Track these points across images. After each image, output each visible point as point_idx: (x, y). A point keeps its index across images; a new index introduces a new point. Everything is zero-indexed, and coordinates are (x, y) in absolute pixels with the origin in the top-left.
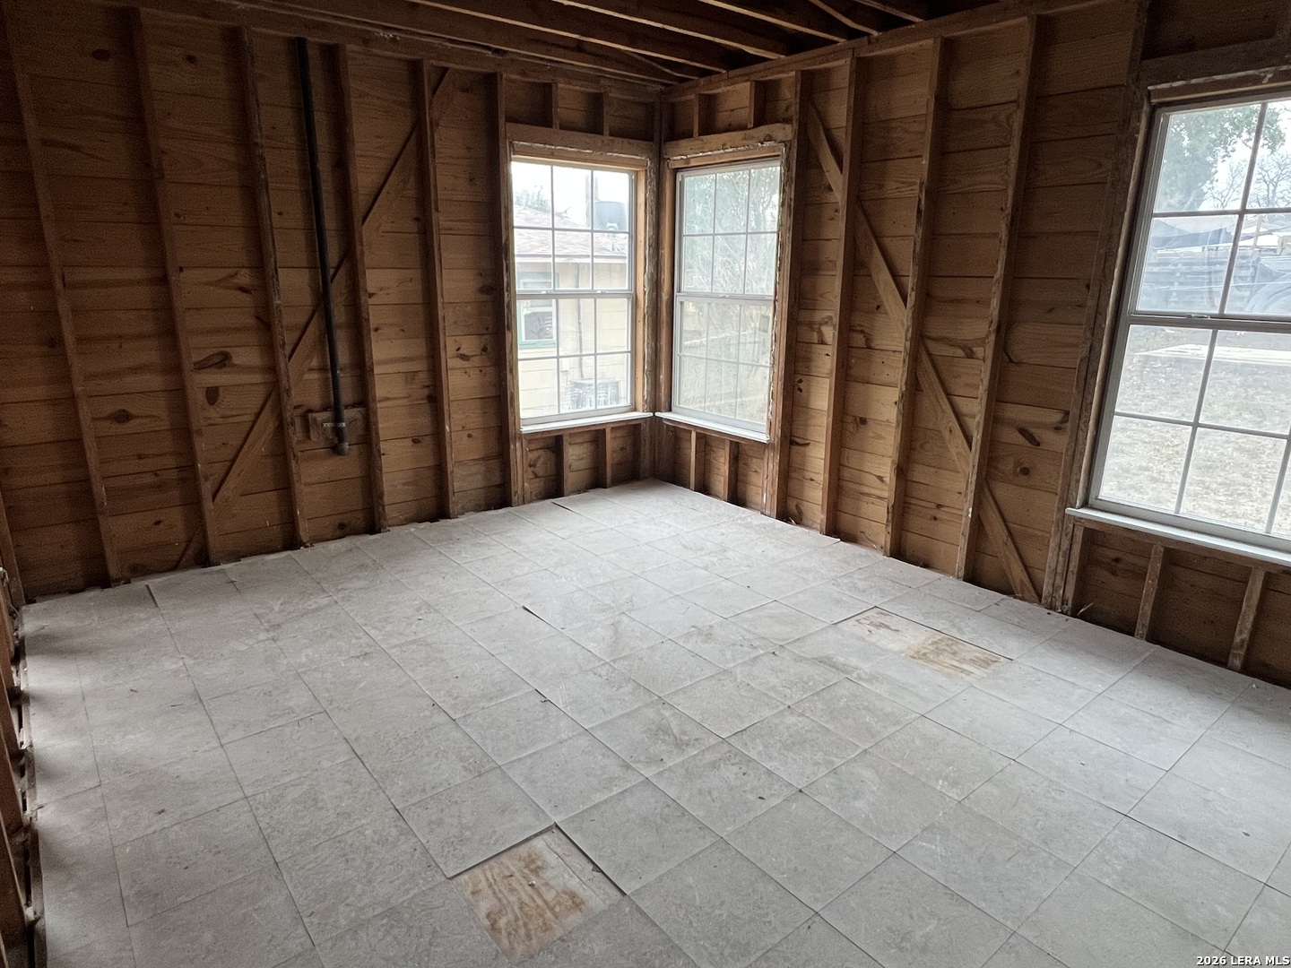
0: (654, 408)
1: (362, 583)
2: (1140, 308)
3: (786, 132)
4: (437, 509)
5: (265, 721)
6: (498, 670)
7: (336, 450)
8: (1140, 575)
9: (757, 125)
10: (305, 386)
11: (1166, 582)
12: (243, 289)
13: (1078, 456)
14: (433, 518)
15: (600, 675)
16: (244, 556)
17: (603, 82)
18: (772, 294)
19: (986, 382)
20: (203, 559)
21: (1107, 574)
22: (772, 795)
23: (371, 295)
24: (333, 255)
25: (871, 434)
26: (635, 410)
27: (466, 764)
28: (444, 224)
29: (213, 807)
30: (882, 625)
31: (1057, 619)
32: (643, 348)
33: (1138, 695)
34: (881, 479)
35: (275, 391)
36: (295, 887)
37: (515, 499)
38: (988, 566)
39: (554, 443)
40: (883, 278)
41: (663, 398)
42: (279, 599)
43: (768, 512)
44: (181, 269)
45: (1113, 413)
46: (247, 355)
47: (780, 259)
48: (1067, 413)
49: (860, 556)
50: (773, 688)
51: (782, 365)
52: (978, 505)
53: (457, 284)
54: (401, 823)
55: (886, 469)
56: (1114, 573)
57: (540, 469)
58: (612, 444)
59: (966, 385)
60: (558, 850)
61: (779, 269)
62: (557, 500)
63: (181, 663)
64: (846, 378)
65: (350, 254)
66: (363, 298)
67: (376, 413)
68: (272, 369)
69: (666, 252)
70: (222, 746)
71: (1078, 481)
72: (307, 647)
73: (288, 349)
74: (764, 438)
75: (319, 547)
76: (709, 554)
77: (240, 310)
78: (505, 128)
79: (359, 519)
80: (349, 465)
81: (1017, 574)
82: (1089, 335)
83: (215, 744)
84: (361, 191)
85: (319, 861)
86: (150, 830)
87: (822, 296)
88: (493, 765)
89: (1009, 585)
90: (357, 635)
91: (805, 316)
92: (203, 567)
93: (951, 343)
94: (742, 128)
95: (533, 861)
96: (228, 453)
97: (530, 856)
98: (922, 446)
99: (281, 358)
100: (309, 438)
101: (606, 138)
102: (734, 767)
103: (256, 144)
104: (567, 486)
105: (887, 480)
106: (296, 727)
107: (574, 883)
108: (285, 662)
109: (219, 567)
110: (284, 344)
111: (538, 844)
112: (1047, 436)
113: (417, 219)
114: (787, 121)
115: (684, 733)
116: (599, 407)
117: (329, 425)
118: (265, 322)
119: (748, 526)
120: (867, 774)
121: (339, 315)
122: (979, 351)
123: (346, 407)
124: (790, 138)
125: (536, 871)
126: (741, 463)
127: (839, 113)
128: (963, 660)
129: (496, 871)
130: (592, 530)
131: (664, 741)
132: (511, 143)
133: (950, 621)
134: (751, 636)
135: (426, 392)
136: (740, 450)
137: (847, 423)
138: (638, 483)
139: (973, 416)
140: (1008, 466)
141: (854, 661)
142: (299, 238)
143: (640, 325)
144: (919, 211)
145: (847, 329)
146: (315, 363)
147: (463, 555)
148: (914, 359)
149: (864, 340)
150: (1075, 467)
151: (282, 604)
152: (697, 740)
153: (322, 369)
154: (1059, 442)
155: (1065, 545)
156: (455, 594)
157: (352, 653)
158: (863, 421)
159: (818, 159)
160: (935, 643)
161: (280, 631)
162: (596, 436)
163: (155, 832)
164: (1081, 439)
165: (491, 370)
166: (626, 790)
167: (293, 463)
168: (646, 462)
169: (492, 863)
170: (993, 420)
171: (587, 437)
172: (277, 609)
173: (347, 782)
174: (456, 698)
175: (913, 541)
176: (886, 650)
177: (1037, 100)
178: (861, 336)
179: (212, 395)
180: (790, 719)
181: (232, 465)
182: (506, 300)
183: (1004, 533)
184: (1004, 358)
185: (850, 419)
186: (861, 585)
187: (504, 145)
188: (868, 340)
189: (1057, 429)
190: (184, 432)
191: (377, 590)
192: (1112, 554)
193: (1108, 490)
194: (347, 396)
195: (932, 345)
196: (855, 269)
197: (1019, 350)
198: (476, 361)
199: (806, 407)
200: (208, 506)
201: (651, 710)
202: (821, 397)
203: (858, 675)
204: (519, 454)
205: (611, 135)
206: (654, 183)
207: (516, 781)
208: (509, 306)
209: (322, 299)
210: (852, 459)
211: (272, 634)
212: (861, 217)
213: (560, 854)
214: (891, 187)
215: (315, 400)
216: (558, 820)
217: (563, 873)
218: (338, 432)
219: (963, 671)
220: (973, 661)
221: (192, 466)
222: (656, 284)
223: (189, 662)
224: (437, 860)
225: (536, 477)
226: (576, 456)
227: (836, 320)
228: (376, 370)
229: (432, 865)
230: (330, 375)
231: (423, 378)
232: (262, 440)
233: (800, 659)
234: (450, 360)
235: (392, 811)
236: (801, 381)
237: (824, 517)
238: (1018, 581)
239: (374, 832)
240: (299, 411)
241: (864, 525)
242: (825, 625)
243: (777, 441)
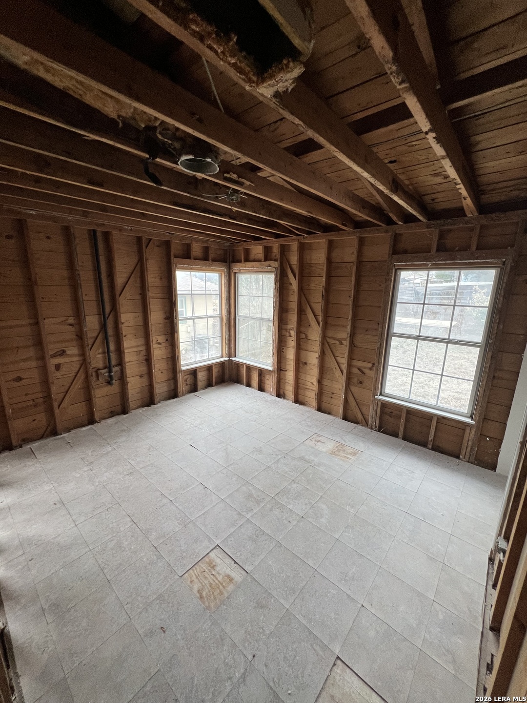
0: (230, 356)
1: (124, 438)
2: (395, 331)
3: (276, 264)
4: (150, 401)
5: (93, 511)
6: (185, 475)
7: (109, 383)
8: (400, 418)
9: (264, 261)
10: (97, 359)
11: (407, 420)
12: (71, 325)
13: (378, 379)
14: (148, 405)
15: (224, 474)
16: (72, 429)
17: (209, 243)
18: (272, 318)
19: (347, 354)
20: (54, 433)
21: (389, 417)
22: (293, 520)
23: (123, 323)
24: (108, 309)
25: (308, 368)
26: (222, 357)
27: (179, 521)
28: (151, 295)
29: (77, 557)
30: (319, 441)
31: (374, 433)
32: (225, 336)
33: (403, 462)
34: (312, 383)
35: (85, 363)
36: (118, 592)
37: (179, 394)
38: (350, 414)
39: (194, 372)
40: (311, 316)
41: (233, 353)
42: (90, 449)
43: (273, 394)
44: (44, 319)
45: (388, 365)
46: (73, 350)
47: (275, 307)
48: (374, 364)
49: (307, 411)
50: (286, 472)
51: (277, 343)
52: (346, 394)
53: (156, 316)
54: (157, 553)
55: (315, 380)
56: (391, 417)
57: (188, 382)
58: (215, 371)
59: (341, 353)
60: (220, 556)
61: (274, 310)
62: (195, 393)
63: (52, 486)
64: (299, 348)
65: (114, 308)
66: (120, 325)
67: (125, 368)
68: (83, 354)
69: (232, 301)
70: (76, 526)
71: (378, 387)
72: (106, 472)
73: (90, 346)
74: (271, 368)
75: (103, 422)
76: (255, 414)
77: (69, 332)
78: (174, 260)
79: (119, 409)
80: (115, 388)
81: (360, 417)
82: (380, 340)
83: (73, 525)
84: (119, 284)
85: (127, 577)
86: (50, 573)
87: (289, 320)
88: (189, 520)
89: (357, 420)
90: (125, 464)
91: (284, 326)
92: (54, 436)
93: (335, 339)
94: (260, 261)
95: (211, 563)
96: (64, 389)
97: (210, 560)
98: (326, 373)
99: (87, 350)
100: (98, 380)
101: (211, 262)
102: (278, 510)
103: (77, 270)
104: (199, 387)
105: (315, 384)
106: (107, 512)
107: (228, 571)
108: (97, 480)
109: (62, 436)
110: (88, 345)
111: (212, 555)
112: (367, 371)
113: (141, 294)
114: (276, 260)
115: (258, 496)
116: (210, 357)
117: (107, 374)
118: (80, 337)
119: (267, 401)
120: (324, 506)
121: (110, 332)
122: (344, 342)
123: (113, 367)
124: (277, 266)
125: (213, 567)
126: (262, 376)
127: (294, 259)
128: (347, 454)
129: (198, 570)
130: (211, 407)
131: (251, 501)
132: (176, 265)
133: (341, 437)
134: (275, 450)
135: (145, 358)
136: (262, 372)
137: (300, 364)
138: (225, 384)
139: (343, 364)
140: (355, 380)
141: (312, 458)
142: (94, 304)
143: (224, 327)
144: (323, 295)
145: (299, 332)
146: (100, 351)
147: (163, 422)
148: (323, 344)
149: (305, 336)
150: (377, 382)
151: (92, 452)
152: (263, 499)
153: (104, 353)
154: (371, 374)
155: (375, 408)
156: (163, 440)
157: (125, 473)
158: (306, 364)
159: (286, 273)
160: (337, 447)
161: (92, 465)
162: (209, 368)
163: (53, 574)
164: (379, 373)
165: (169, 348)
166: (241, 525)
167: (92, 391)
168: (227, 376)
169: (196, 566)
170: (350, 365)
171: (206, 369)
172: (90, 454)
173: (132, 536)
174: (170, 490)
175: (324, 405)
176: (322, 452)
177: (360, 263)
178: (304, 335)
179: (58, 367)
180: (294, 486)
181: (66, 394)
182: (175, 322)
183: (355, 403)
184: (352, 346)
185: (301, 363)
186: (309, 424)
187: (173, 266)
188: (306, 336)
189: (370, 369)
190: (46, 383)
191: (131, 441)
192: (390, 410)
193: (388, 389)
194: (114, 362)
195: (328, 339)
196: (301, 312)
197: (357, 343)
198: (164, 345)
199: (285, 358)
200: (57, 411)
201: (245, 487)
202: (291, 354)
203: (314, 463)
204: (181, 378)
205: (212, 261)
206: (228, 277)
207: (200, 526)
208: (176, 324)
209: (103, 327)
210: (302, 376)
211: (90, 467)
212: (302, 295)
213: (222, 558)
214: (312, 286)
215: (100, 365)
216: (218, 542)
217: (224, 567)
218: (111, 377)
219: (348, 458)
220: (350, 454)
221: (49, 396)
222: (229, 313)
223: (55, 485)
224: (174, 569)
225: (187, 385)
226: (202, 376)
227: (295, 329)
228: (126, 351)
229: (172, 571)
230: (107, 355)
231: (144, 353)
232: (79, 383)
233: (293, 459)
234: (154, 345)
235: (153, 548)
236: (283, 349)
237: (293, 397)
238: (360, 420)
239: (147, 559)
240: (94, 370)
241: (307, 399)
242: (300, 443)
243: (276, 370)
